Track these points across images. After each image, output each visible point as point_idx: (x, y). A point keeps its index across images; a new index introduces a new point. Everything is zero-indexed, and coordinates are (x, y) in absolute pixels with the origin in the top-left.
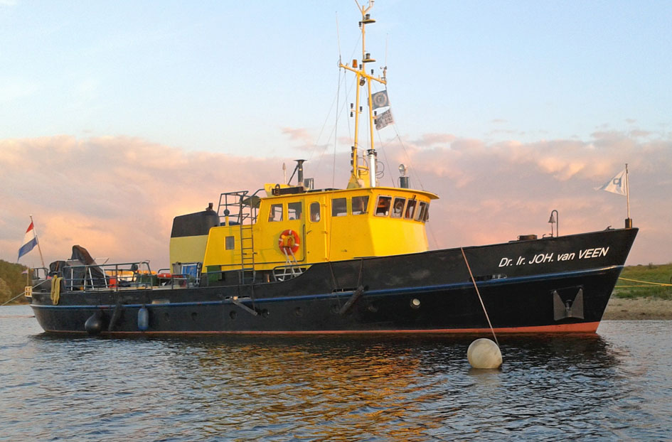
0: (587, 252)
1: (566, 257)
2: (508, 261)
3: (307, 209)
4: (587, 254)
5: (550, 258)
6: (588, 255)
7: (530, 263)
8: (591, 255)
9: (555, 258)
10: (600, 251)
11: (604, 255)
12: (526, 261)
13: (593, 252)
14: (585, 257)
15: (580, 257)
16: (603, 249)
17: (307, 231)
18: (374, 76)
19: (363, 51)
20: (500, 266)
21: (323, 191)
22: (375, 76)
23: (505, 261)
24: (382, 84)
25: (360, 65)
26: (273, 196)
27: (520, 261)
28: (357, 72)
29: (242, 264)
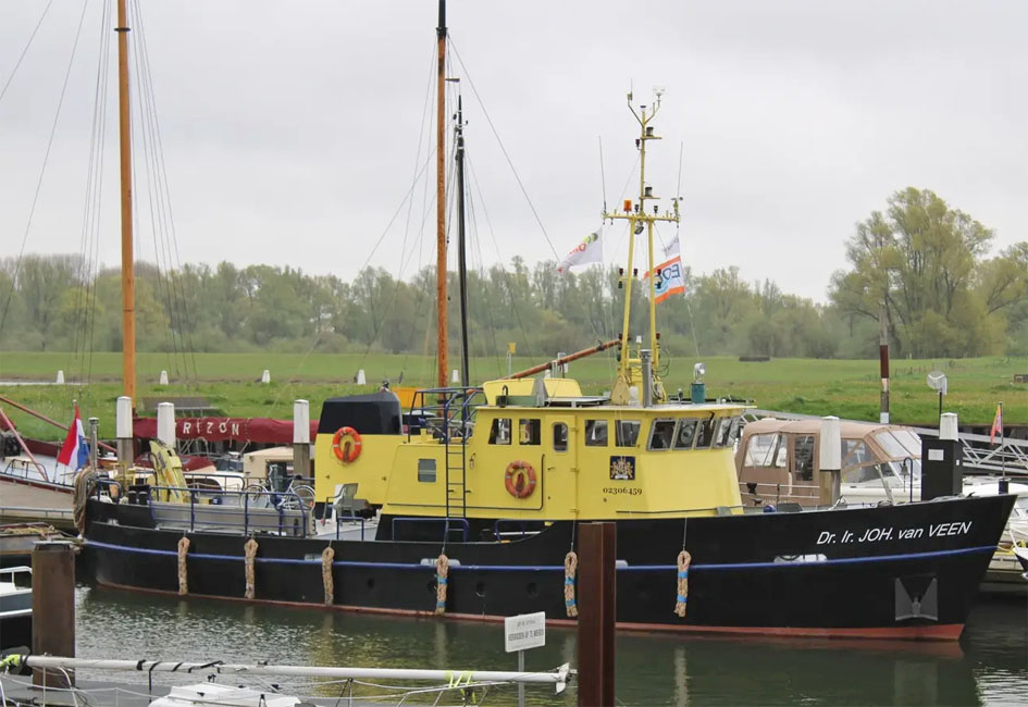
0: (941, 528)
1: (911, 534)
2: (830, 537)
3: (547, 434)
4: (940, 530)
5: (889, 534)
6: (942, 532)
7: (860, 540)
8: (946, 532)
9: (895, 534)
10: (959, 526)
11: (966, 531)
12: (855, 538)
13: (949, 527)
14: (938, 534)
15: (931, 535)
16: (964, 524)
17: (547, 466)
18: (659, 215)
19: (643, 182)
20: (819, 542)
21: (574, 408)
22: (661, 214)
23: (825, 536)
24: (673, 222)
25: (637, 206)
26: (498, 408)
27: (847, 537)
28: (630, 219)
29: (448, 507)
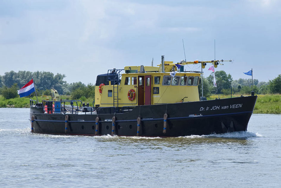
1: (225, 107)
2: (203, 109)
5: (219, 108)
6: (234, 107)
7: (211, 109)
8: (235, 107)
9: (221, 108)
10: (239, 105)
11: (241, 107)
13: (236, 106)
14: (233, 108)
15: (231, 108)
16: (240, 105)
20: (200, 111)
21: (145, 73)
26: (126, 74)
27: (208, 108)
29: (114, 104)
